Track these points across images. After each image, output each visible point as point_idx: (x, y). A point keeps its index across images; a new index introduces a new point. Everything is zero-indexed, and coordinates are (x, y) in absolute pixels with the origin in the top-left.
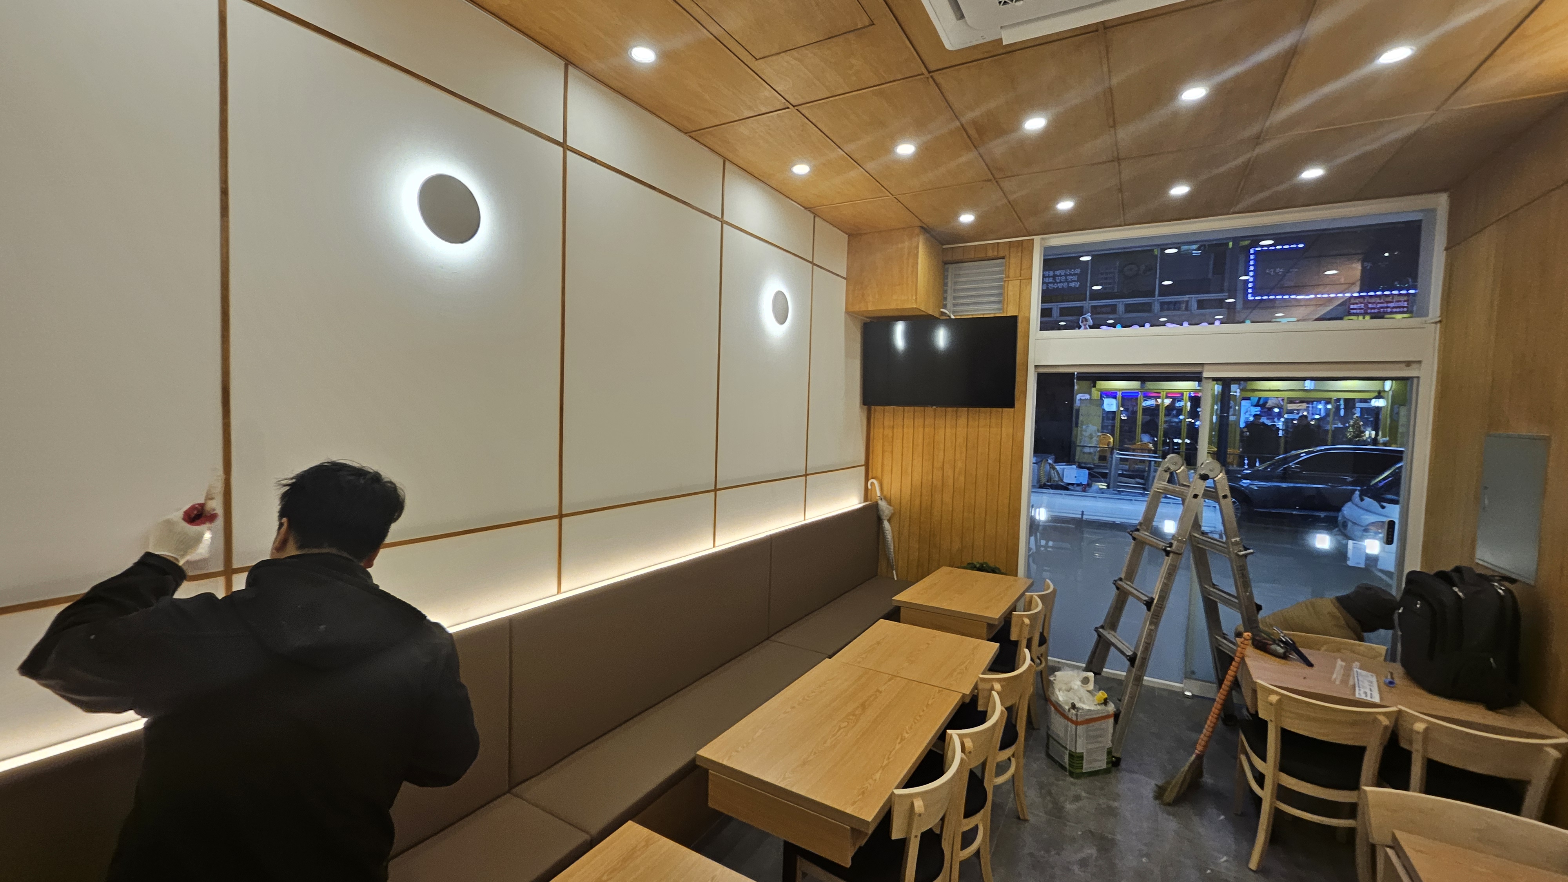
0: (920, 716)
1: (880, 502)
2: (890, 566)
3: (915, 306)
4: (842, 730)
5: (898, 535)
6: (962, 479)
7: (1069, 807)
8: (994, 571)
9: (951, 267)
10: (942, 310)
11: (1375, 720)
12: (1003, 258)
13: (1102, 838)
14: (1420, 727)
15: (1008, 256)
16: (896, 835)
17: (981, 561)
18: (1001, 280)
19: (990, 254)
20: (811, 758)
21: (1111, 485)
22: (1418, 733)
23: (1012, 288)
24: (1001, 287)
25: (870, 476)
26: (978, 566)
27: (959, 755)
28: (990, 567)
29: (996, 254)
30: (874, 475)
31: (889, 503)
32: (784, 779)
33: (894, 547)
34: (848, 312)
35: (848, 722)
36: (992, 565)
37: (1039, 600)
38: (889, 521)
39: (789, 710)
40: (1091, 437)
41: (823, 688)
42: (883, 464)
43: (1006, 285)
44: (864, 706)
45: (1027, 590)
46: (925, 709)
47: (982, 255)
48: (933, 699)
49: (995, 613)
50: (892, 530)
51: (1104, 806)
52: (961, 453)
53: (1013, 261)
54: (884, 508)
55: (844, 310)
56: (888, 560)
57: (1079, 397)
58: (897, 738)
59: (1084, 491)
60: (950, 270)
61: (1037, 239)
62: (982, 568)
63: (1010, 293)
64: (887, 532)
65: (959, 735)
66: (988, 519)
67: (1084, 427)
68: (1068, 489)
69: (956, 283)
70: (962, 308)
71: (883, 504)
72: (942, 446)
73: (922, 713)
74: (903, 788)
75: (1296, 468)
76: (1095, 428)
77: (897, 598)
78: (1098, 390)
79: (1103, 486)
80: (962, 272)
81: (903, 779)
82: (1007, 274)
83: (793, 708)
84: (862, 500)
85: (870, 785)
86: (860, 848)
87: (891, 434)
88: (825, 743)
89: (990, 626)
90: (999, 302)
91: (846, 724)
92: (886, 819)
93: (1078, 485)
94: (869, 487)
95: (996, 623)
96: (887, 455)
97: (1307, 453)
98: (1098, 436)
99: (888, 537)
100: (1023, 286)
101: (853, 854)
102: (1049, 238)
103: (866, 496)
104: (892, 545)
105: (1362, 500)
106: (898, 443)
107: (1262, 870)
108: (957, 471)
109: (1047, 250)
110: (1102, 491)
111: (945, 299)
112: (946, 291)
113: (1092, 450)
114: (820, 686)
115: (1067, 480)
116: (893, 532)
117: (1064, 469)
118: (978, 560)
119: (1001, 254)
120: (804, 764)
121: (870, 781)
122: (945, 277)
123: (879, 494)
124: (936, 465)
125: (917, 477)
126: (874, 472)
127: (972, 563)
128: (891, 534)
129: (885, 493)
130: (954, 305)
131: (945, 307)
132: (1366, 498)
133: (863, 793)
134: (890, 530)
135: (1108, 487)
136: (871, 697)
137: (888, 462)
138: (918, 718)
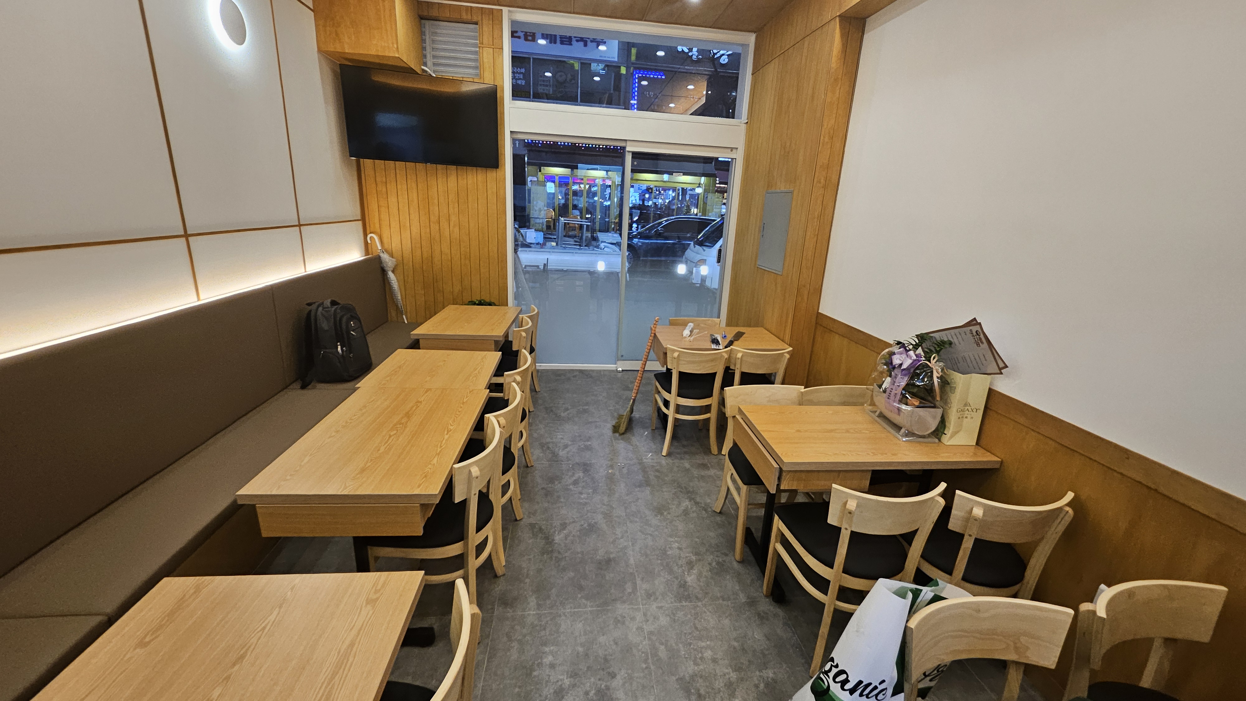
0: (459, 412)
1: (382, 255)
2: (399, 312)
3: (397, 55)
4: (393, 437)
5: (404, 283)
6: (456, 230)
7: (562, 453)
8: (490, 304)
9: (427, 23)
10: (423, 67)
11: (722, 356)
12: (476, 23)
13: (585, 464)
14: (739, 355)
15: (480, 22)
16: (458, 498)
17: (479, 299)
18: (475, 45)
19: (465, 16)
20: (369, 464)
21: (559, 243)
22: (738, 358)
23: (487, 55)
24: (476, 53)
25: (368, 232)
26: (477, 302)
27: (498, 430)
28: (487, 302)
29: (469, 17)
30: (372, 230)
31: (391, 255)
32: (345, 488)
33: (401, 295)
34: (320, 50)
35: (397, 430)
36: (488, 300)
37: (529, 320)
38: (393, 272)
39: (333, 434)
40: (540, 210)
41: (364, 411)
42: (380, 220)
43: (481, 51)
44: (408, 415)
45: (519, 313)
46: (462, 406)
47: (455, 16)
48: (467, 397)
49: (499, 332)
50: (397, 279)
51: (582, 446)
52: (454, 208)
53: (485, 28)
54: (387, 260)
55: (316, 49)
56: (397, 306)
57: (529, 179)
58: (444, 430)
59: (542, 248)
60: (427, 27)
61: (505, 10)
62: (481, 303)
63: (485, 60)
64: (393, 282)
65: (495, 416)
66: (482, 264)
67: (535, 203)
68: (530, 247)
69: (433, 41)
70: (442, 69)
71: (385, 257)
72: (436, 201)
73: (460, 410)
74: (458, 463)
75: (661, 230)
76: (543, 204)
77: (415, 332)
78: (543, 174)
79: (554, 244)
80: (438, 31)
81: (457, 457)
82: (481, 39)
83: (337, 432)
84: (364, 253)
85: (430, 469)
86: (429, 519)
87: (384, 190)
88: (379, 450)
89: (496, 342)
90: (476, 68)
91: (395, 432)
92: (449, 488)
93: (538, 244)
94: (369, 242)
95: (501, 339)
96: (383, 209)
97: (666, 221)
98: (545, 210)
99: (395, 286)
100: (496, 55)
101: (423, 525)
102: (516, 12)
103: (367, 251)
104: (399, 293)
105: (695, 247)
106: (393, 200)
107: (669, 454)
108: (452, 224)
109: (513, 23)
110: (553, 247)
111: (425, 56)
112: (424, 49)
113: (541, 221)
114: (361, 410)
115: (529, 240)
116: (398, 281)
117: (526, 232)
118: (476, 298)
119: (475, 19)
120: (363, 470)
121: (430, 466)
122: (422, 33)
123: (380, 248)
124: (432, 218)
125: (415, 230)
126: (372, 226)
127: (472, 301)
128: (396, 283)
129: (386, 246)
130: (434, 64)
131: (425, 64)
132: (697, 246)
133: (426, 476)
134: (396, 280)
135: (557, 244)
136: (413, 407)
137: (385, 216)
138: (458, 413)
